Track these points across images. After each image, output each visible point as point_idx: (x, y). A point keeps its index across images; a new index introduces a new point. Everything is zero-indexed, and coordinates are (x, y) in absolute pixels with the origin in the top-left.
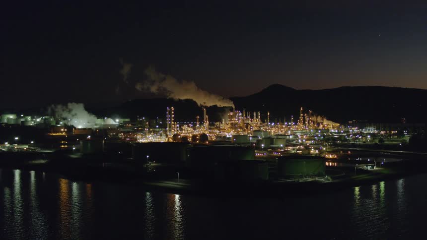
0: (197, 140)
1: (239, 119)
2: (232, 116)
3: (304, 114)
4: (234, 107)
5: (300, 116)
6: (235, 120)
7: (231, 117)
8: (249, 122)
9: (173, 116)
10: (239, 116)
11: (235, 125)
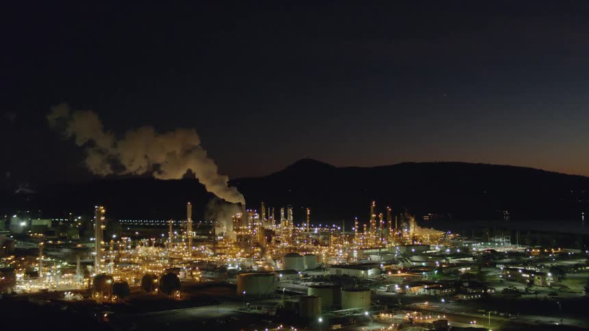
0: (155, 286)
1: (254, 227)
2: (239, 220)
3: (377, 214)
4: (243, 203)
5: (369, 218)
6: (247, 229)
7: (238, 223)
8: (273, 227)
9: (103, 218)
10: (254, 221)
11: (246, 240)
